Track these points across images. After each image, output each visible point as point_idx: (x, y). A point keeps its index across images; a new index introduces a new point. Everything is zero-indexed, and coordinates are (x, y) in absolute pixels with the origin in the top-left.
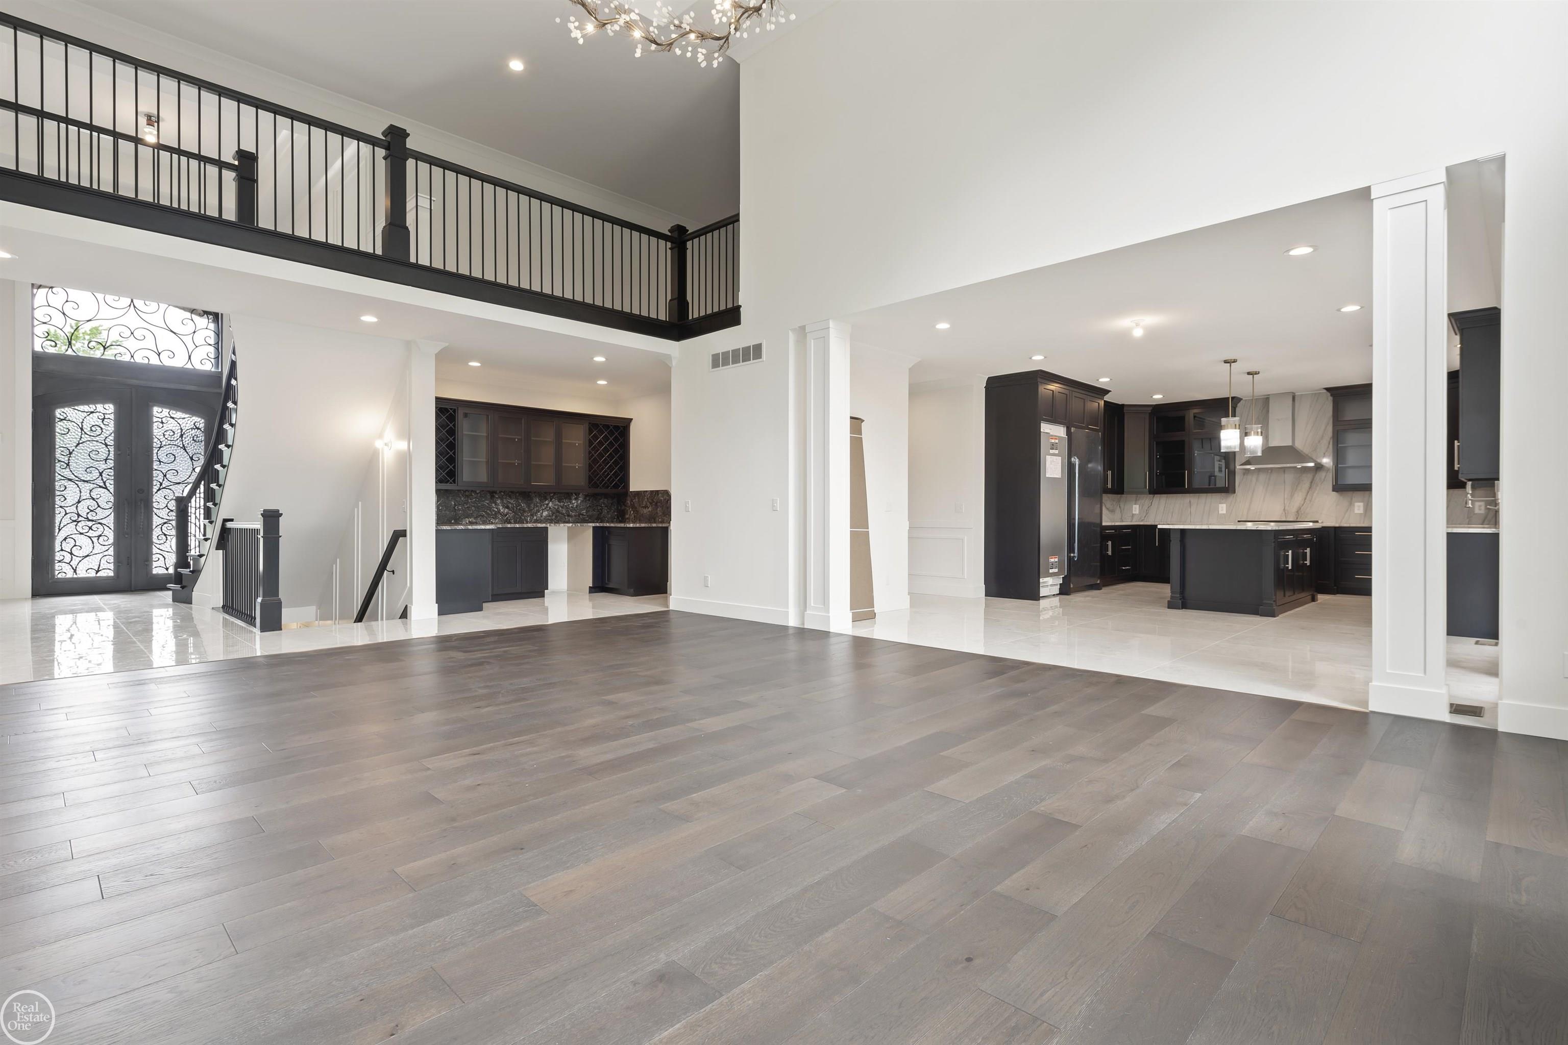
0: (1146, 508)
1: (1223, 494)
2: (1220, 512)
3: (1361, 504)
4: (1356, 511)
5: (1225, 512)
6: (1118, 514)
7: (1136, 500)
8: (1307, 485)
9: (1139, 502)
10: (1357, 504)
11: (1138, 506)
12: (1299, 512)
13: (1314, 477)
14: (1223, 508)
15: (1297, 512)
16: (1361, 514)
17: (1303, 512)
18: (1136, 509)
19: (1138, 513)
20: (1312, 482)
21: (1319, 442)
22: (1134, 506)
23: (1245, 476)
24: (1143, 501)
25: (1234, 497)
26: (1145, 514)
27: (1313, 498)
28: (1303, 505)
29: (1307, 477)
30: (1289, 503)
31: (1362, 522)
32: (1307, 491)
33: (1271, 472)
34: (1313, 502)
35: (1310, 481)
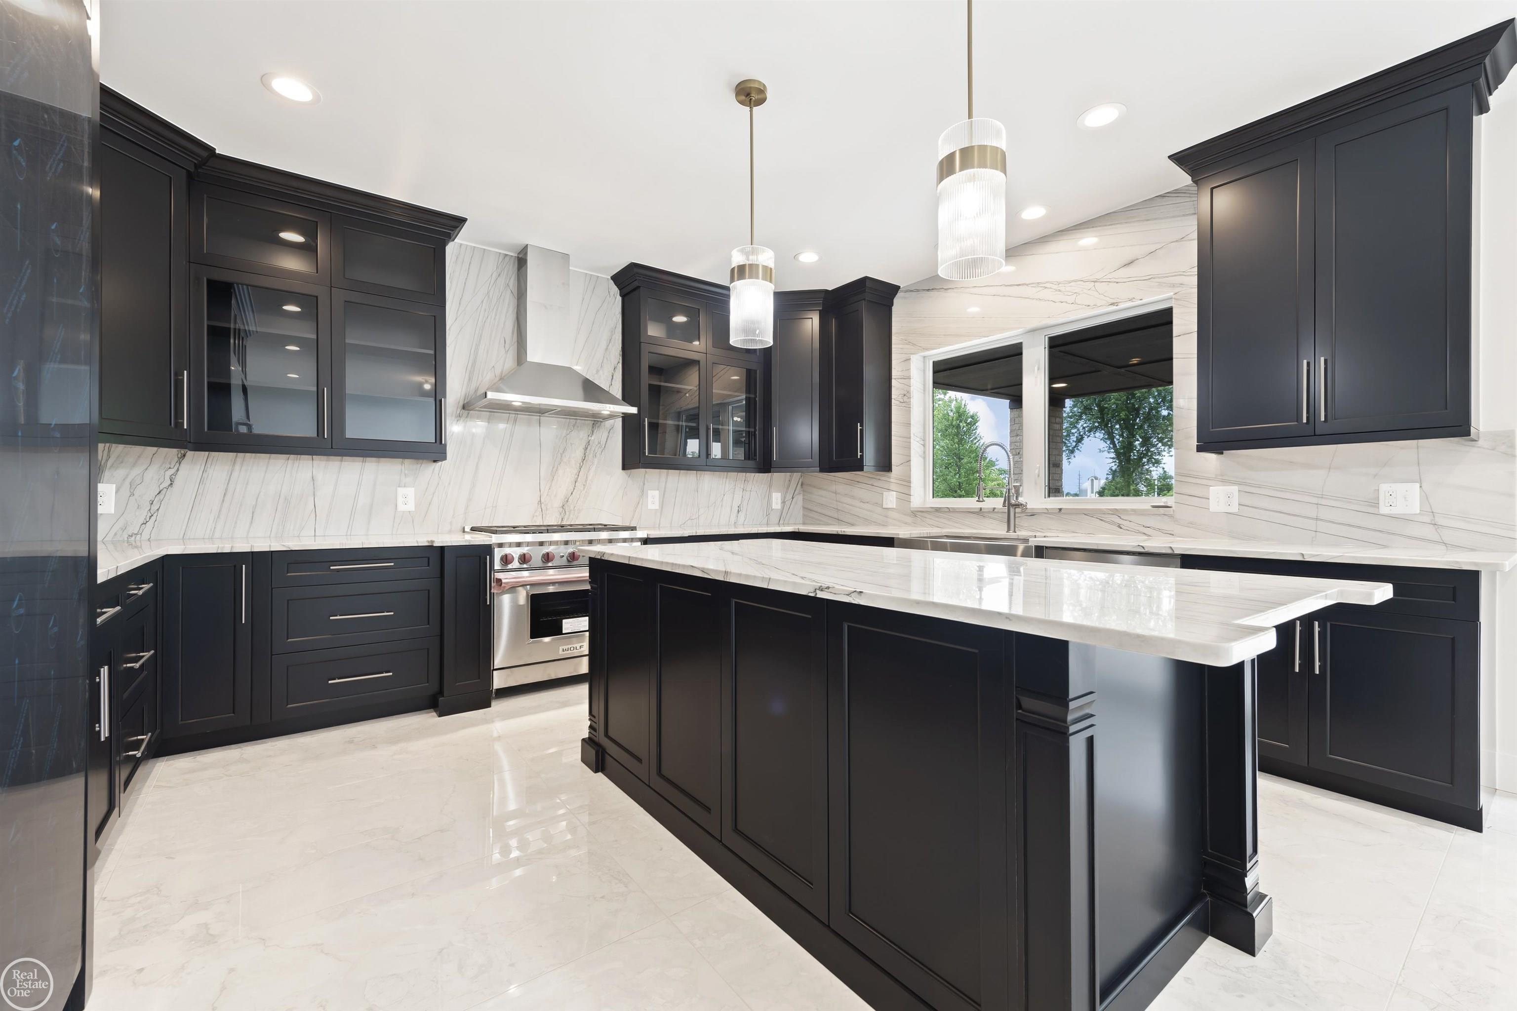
1: (407, 461)
3: (656, 493)
4: (650, 506)
5: (411, 507)
8: (579, 453)
9: (123, 473)
10: (650, 493)
11: (114, 486)
12: (566, 507)
14: (406, 498)
15: (563, 507)
16: (656, 510)
17: (572, 508)
20: (586, 449)
21: (598, 371)
25: (434, 469)
26: (143, 515)
27: (586, 481)
28: (572, 494)
29: (579, 437)
30: (550, 489)
31: (657, 526)
32: (579, 465)
33: (515, 420)
34: (585, 489)
35: (583, 446)
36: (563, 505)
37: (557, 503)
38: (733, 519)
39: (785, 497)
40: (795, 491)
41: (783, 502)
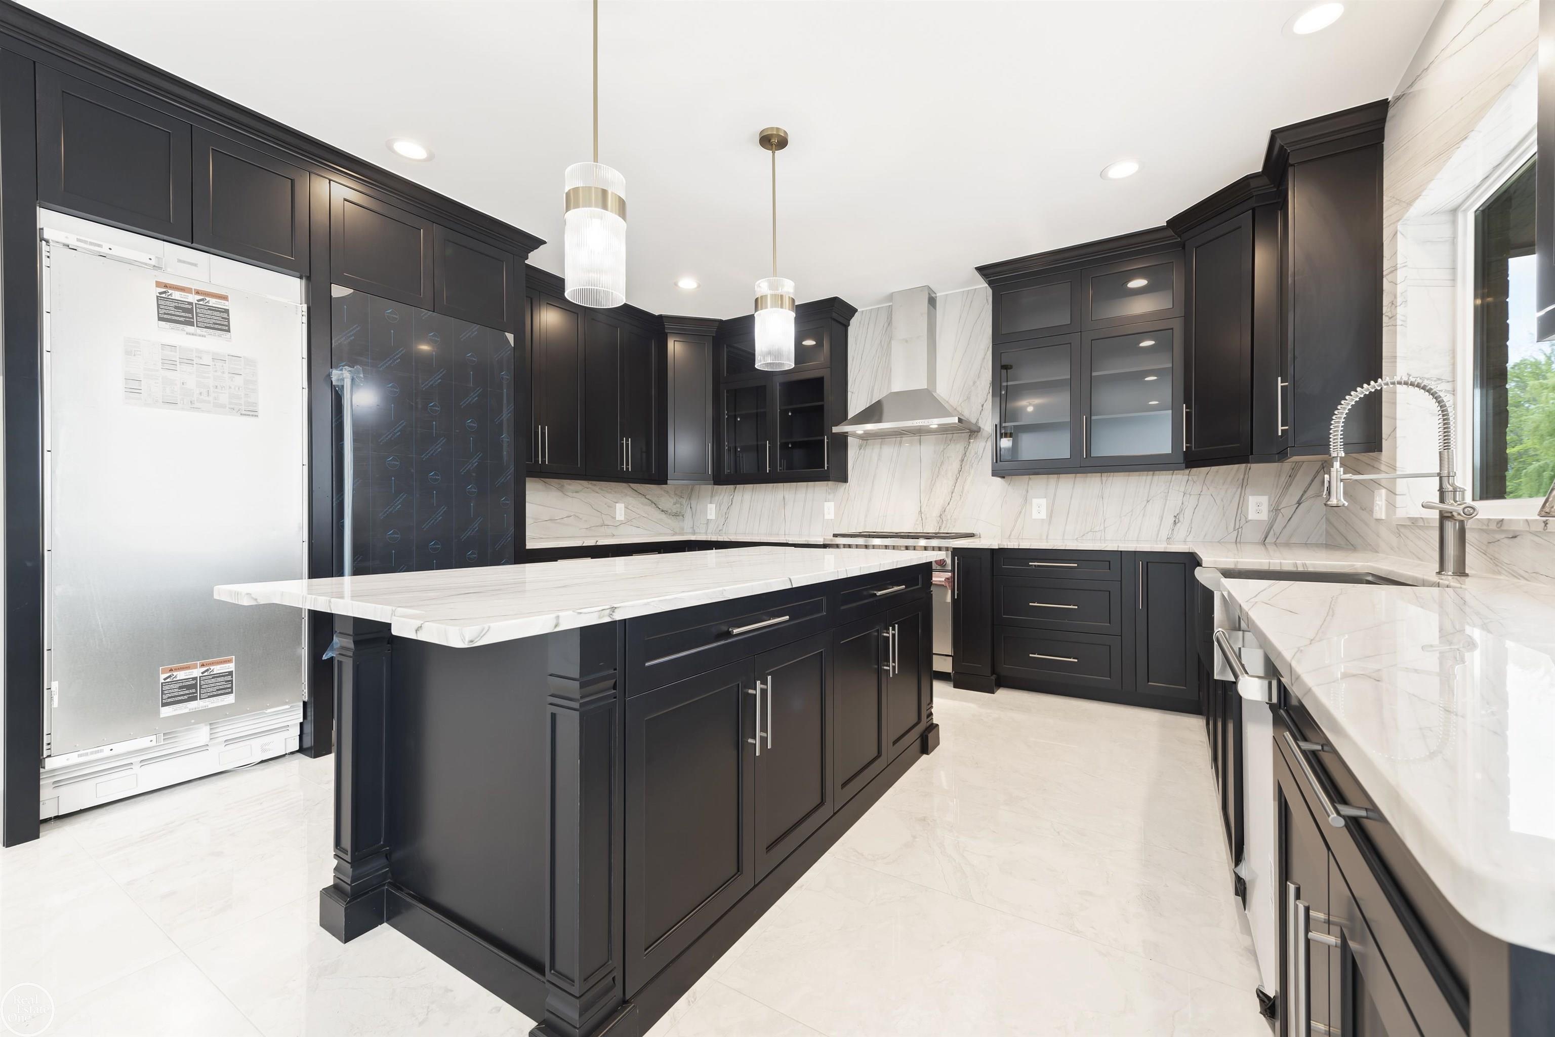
0: (725, 511)
1: (830, 481)
2: (827, 517)
3: (1043, 502)
4: (1035, 515)
5: (833, 516)
6: (687, 523)
7: (712, 497)
8: (956, 465)
9: (717, 498)
10: (1035, 501)
11: (714, 505)
12: (943, 516)
13: (966, 449)
14: (829, 509)
16: (1043, 520)
17: (949, 517)
18: (711, 511)
19: (714, 518)
20: (962, 460)
21: (974, 383)
22: (709, 506)
23: (862, 451)
24: (721, 498)
25: (845, 488)
26: (723, 520)
27: (962, 492)
28: (949, 504)
29: (955, 450)
30: (928, 500)
31: (1044, 537)
32: (955, 477)
33: (901, 442)
34: (962, 499)
35: (960, 458)
36: (941, 515)
37: (936, 513)
38: (1164, 533)
39: (1278, 503)
40: (1305, 492)
41: (1275, 510)
